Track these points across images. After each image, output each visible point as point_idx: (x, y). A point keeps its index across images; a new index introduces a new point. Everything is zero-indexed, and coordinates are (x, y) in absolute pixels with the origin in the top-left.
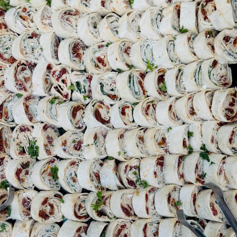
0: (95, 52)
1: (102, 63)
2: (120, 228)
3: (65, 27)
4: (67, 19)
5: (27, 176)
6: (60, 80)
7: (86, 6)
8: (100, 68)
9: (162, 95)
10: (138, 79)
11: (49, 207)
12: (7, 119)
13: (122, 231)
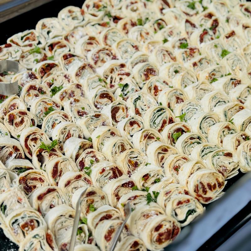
0: (158, 81)
1: (155, 91)
2: (38, 177)
3: (158, 55)
4: (164, 55)
5: (34, 97)
6: (120, 76)
7: (184, 60)
8: (150, 92)
9: (170, 140)
10: (166, 118)
11: (20, 119)
12: (66, 64)
13: (37, 181)
